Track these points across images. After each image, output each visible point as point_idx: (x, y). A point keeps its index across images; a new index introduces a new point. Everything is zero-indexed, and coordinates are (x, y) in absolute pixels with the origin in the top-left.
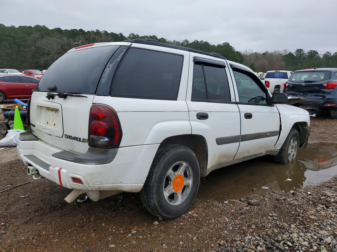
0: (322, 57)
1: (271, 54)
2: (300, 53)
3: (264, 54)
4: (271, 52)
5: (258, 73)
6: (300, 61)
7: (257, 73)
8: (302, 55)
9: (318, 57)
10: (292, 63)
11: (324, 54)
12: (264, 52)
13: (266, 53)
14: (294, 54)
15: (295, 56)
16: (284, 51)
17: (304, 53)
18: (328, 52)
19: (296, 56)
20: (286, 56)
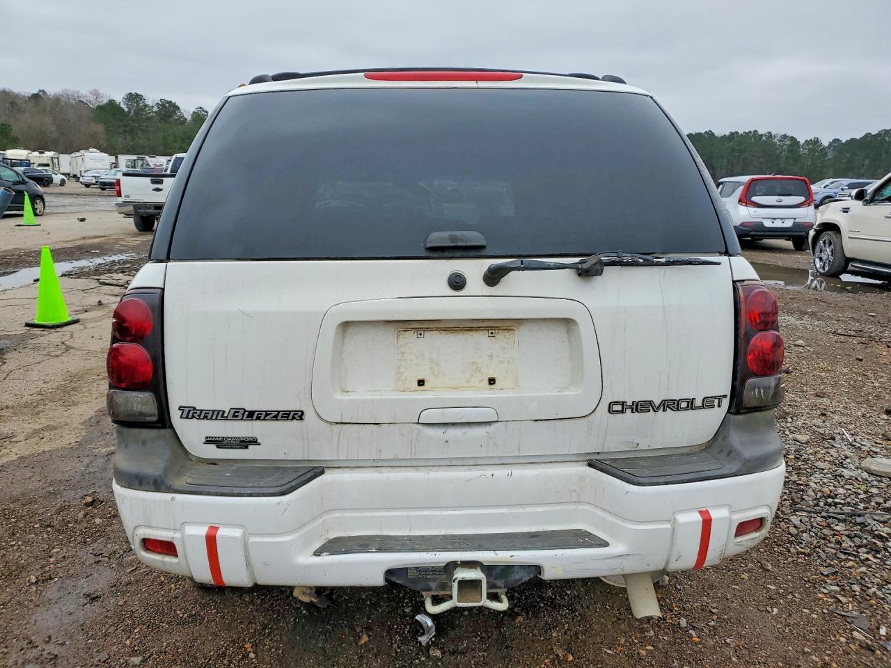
0: (189, 118)
1: (56, 99)
2: (138, 105)
3: (36, 97)
4: (55, 94)
5: (43, 155)
6: (141, 125)
7: (41, 153)
8: (143, 110)
9: (181, 117)
10: (121, 130)
11: (194, 112)
12: (36, 92)
13: (41, 94)
14: (122, 106)
15: (126, 110)
16: (91, 93)
17: (146, 106)
18: (201, 108)
19: (129, 112)
20: (100, 108)
